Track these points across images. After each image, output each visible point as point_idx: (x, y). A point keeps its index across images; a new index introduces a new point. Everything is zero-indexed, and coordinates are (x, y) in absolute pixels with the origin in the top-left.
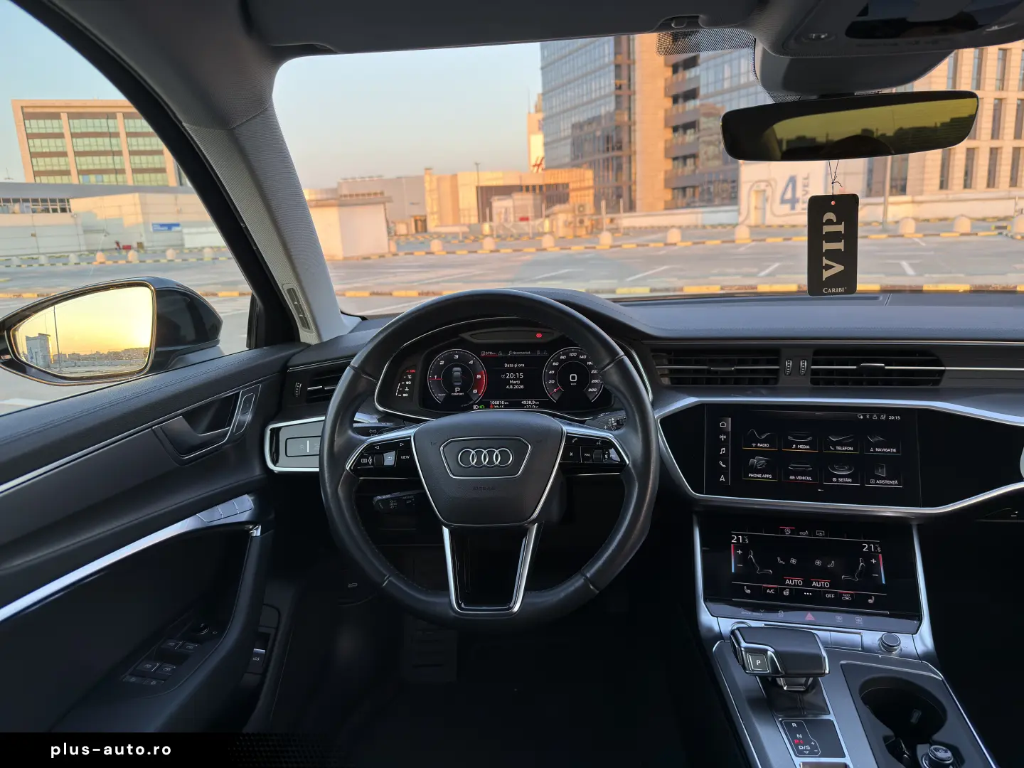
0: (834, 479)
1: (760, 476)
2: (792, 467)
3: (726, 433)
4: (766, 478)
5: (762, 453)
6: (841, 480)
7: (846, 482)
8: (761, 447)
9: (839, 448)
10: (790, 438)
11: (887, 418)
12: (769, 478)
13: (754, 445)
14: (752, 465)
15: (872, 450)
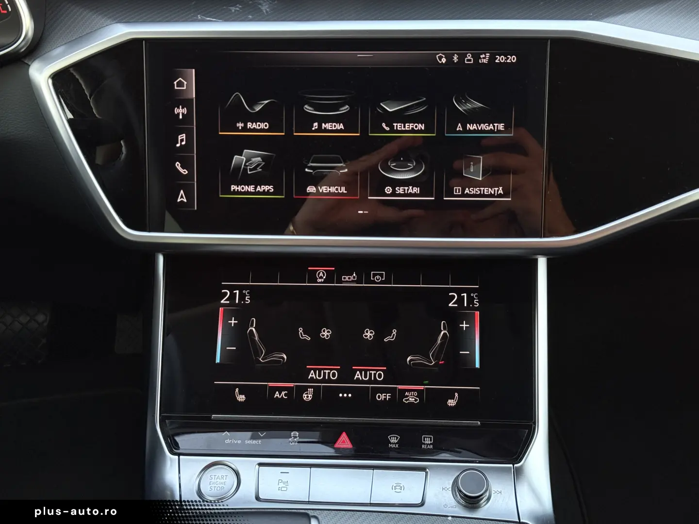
0: (388, 190)
1: (251, 189)
2: (310, 168)
3: (186, 103)
4: (264, 193)
5: (254, 143)
6: (399, 190)
7: (411, 195)
8: (255, 130)
9: (398, 126)
10: (308, 108)
11: (492, 58)
12: (268, 193)
13: (240, 125)
14: (238, 167)
15: (459, 127)
